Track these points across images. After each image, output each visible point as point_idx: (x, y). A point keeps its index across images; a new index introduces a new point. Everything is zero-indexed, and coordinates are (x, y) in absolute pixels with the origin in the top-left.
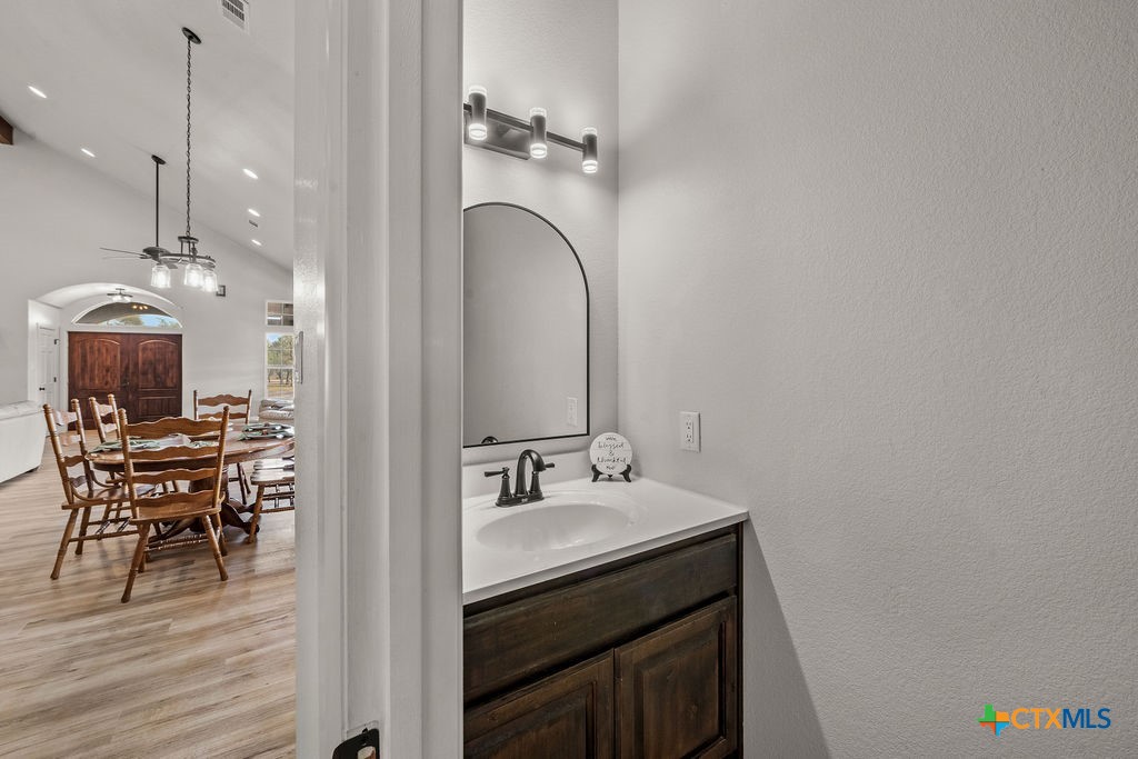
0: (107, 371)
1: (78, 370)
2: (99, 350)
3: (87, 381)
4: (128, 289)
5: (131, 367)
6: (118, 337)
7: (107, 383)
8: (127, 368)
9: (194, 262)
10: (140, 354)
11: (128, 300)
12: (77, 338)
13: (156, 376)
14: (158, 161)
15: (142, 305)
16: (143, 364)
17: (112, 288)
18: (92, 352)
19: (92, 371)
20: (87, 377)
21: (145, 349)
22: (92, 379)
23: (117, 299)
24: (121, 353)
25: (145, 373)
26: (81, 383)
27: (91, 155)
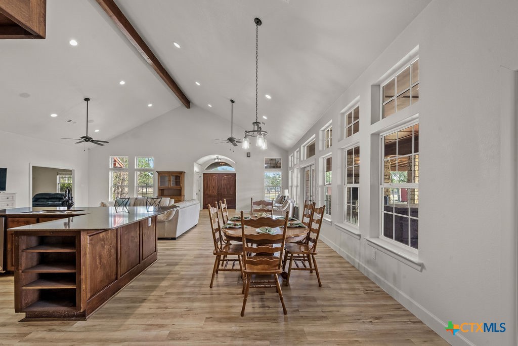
0: (213, 188)
1: (206, 187)
2: (211, 180)
4: (220, 157)
5: (220, 186)
6: (217, 175)
7: (213, 192)
9: (260, 134)
10: (223, 181)
11: (220, 161)
12: (205, 176)
13: (227, 190)
14: (232, 101)
15: (223, 162)
16: (224, 185)
17: (215, 156)
18: (209, 181)
19: (209, 188)
21: (224, 179)
22: (209, 191)
23: (216, 161)
24: (217, 181)
25: (225, 189)
26: (207, 192)
27: (211, 106)
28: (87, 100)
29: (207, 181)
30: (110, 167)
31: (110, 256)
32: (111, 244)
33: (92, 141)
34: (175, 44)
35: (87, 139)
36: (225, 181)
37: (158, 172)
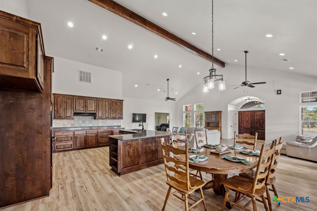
0: (247, 122)
1: (240, 122)
2: (245, 116)
3: (242, 125)
4: (251, 98)
5: (253, 121)
6: (250, 112)
7: (247, 125)
8: (252, 121)
10: (256, 117)
11: (251, 101)
12: (240, 113)
13: (260, 124)
14: (246, 52)
15: (258, 102)
16: (257, 120)
17: (246, 98)
18: (244, 117)
19: (244, 122)
20: (242, 124)
21: (257, 115)
22: (243, 124)
23: (248, 101)
24: (251, 117)
25: (257, 123)
26: (241, 125)
27: (237, 61)
28: (168, 80)
29: (242, 118)
30: (184, 111)
31: (134, 153)
32: (135, 147)
33: (170, 99)
34: (193, 33)
35: (168, 98)
36: (258, 117)
37: (205, 112)
